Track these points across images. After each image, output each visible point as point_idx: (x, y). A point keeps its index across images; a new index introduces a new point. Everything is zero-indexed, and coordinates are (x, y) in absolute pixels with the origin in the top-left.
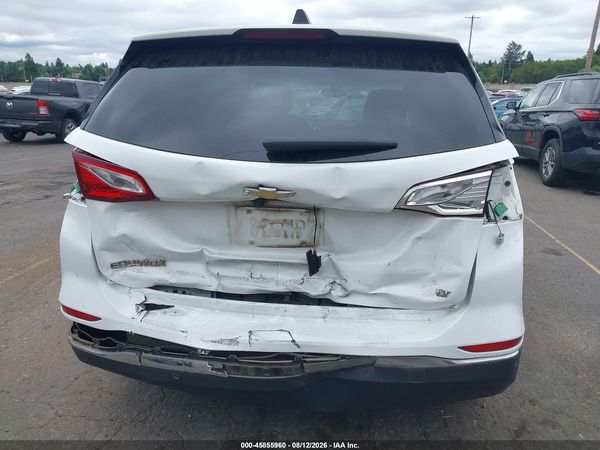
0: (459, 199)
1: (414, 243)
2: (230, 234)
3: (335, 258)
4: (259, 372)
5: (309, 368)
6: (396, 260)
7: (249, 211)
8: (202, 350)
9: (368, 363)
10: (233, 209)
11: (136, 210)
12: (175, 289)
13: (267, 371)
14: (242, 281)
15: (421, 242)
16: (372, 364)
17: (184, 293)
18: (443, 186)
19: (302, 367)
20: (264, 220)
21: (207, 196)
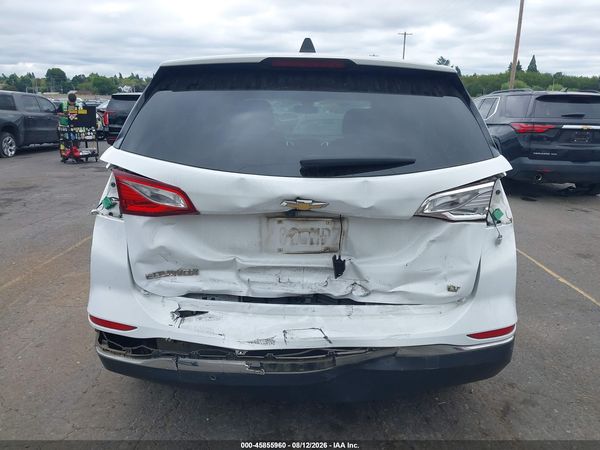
0: (468, 206)
1: (428, 245)
2: (261, 243)
3: (356, 262)
4: (294, 367)
5: (339, 361)
6: (413, 262)
7: (280, 222)
8: (240, 351)
9: (391, 353)
10: (265, 220)
11: (172, 224)
12: (204, 296)
13: (301, 366)
14: (270, 286)
15: (434, 245)
16: (394, 355)
17: (213, 299)
18: (452, 196)
19: (334, 360)
20: (294, 229)
21: (247, 209)
